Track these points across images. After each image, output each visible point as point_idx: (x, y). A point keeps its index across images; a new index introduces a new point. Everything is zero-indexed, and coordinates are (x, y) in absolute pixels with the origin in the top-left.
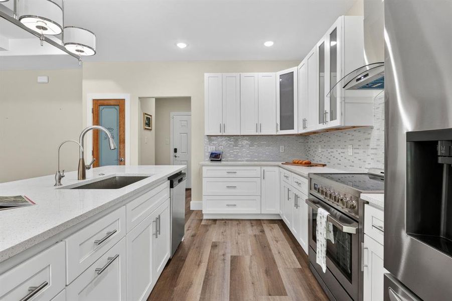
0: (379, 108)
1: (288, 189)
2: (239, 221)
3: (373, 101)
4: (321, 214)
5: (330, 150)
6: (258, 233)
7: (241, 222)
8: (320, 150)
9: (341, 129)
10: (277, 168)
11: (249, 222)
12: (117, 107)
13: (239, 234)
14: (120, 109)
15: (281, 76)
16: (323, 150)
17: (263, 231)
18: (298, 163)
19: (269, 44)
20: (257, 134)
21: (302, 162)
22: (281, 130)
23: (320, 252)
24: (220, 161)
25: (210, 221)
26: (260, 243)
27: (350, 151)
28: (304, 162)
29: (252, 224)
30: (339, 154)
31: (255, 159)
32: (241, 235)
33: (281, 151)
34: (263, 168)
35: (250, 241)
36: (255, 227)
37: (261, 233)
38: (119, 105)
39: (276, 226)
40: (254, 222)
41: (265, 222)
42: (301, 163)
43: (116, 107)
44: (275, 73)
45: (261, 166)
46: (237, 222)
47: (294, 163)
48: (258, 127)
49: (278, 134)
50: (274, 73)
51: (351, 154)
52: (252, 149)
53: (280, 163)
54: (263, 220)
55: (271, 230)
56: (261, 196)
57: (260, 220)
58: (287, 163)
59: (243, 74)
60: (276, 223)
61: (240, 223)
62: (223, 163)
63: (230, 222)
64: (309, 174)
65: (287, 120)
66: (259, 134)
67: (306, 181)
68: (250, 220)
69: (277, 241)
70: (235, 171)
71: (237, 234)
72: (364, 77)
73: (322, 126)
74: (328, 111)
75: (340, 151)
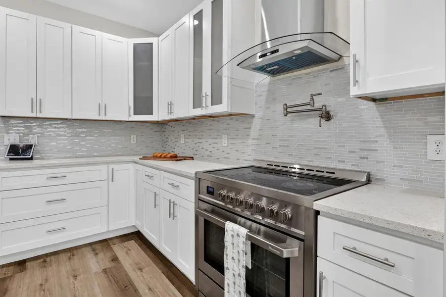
0: (261, 95)
1: (155, 193)
2: (71, 251)
3: (254, 88)
4: (233, 231)
5: (197, 141)
6: (108, 264)
7: (75, 251)
8: (182, 141)
9: (214, 117)
10: (131, 165)
11: (89, 248)
13: (75, 277)
15: (136, 46)
16: (187, 140)
17: (115, 259)
18: (160, 157)
20: (100, 118)
21: (167, 155)
22: (134, 114)
23: (232, 285)
24: (31, 159)
25: (11, 268)
26: (117, 282)
27: (225, 142)
28: (169, 156)
29: (94, 250)
30: (210, 144)
31: (95, 154)
32: (78, 278)
33: (132, 142)
34: (111, 166)
35: (99, 285)
36: (101, 255)
37: (113, 264)
39: (133, 244)
40: (98, 247)
41: (115, 241)
42: (165, 157)
44: (127, 39)
45: (108, 163)
46: (69, 254)
47: (155, 158)
48: (102, 108)
49: (130, 119)
50: (124, 40)
51: (226, 145)
52: (90, 140)
53: (137, 158)
54: (111, 239)
55: (127, 253)
56: (108, 206)
57: (106, 240)
58: (144, 158)
59: (77, 28)
60: (132, 239)
61: (73, 255)
63: (53, 258)
64: (196, 173)
66: (104, 118)
68: (90, 244)
69: (141, 269)
70: (63, 175)
71: (72, 279)
72: (272, 53)
73: (199, 112)
74: (209, 94)
75: (211, 141)
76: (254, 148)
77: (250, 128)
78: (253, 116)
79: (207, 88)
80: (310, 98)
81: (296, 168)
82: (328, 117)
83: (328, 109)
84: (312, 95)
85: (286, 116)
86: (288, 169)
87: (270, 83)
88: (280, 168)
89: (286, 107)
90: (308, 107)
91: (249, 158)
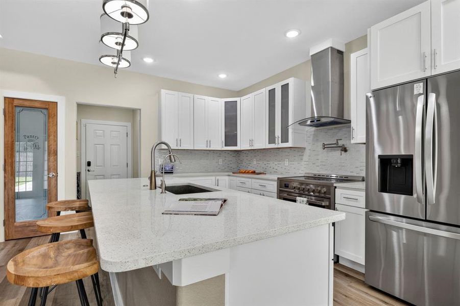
0: (310, 137)
4: (300, 200)
5: (265, 163)
8: (255, 163)
10: (227, 178)
12: (45, 111)
14: (49, 114)
15: (226, 103)
16: (258, 162)
18: (245, 172)
19: (223, 76)
20: (207, 149)
27: (287, 163)
30: (276, 165)
38: (49, 109)
42: (248, 172)
43: (43, 111)
44: (221, 99)
45: (214, 176)
47: (241, 173)
48: (209, 143)
49: (223, 149)
51: (287, 165)
53: (231, 173)
58: (235, 173)
59: (196, 96)
62: (174, 175)
64: (278, 178)
65: (231, 138)
66: (209, 149)
67: (275, 184)
72: (317, 121)
73: (272, 146)
74: (280, 136)
75: (276, 163)
76: (305, 166)
77: (303, 155)
78: (305, 148)
79: (278, 133)
80: (336, 141)
81: (334, 176)
82: (345, 150)
83: (345, 146)
84: (337, 140)
85: (324, 149)
86: (329, 177)
87: (315, 131)
88: (321, 176)
89: (324, 145)
90: (335, 145)
91: (302, 172)
